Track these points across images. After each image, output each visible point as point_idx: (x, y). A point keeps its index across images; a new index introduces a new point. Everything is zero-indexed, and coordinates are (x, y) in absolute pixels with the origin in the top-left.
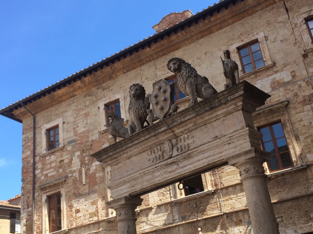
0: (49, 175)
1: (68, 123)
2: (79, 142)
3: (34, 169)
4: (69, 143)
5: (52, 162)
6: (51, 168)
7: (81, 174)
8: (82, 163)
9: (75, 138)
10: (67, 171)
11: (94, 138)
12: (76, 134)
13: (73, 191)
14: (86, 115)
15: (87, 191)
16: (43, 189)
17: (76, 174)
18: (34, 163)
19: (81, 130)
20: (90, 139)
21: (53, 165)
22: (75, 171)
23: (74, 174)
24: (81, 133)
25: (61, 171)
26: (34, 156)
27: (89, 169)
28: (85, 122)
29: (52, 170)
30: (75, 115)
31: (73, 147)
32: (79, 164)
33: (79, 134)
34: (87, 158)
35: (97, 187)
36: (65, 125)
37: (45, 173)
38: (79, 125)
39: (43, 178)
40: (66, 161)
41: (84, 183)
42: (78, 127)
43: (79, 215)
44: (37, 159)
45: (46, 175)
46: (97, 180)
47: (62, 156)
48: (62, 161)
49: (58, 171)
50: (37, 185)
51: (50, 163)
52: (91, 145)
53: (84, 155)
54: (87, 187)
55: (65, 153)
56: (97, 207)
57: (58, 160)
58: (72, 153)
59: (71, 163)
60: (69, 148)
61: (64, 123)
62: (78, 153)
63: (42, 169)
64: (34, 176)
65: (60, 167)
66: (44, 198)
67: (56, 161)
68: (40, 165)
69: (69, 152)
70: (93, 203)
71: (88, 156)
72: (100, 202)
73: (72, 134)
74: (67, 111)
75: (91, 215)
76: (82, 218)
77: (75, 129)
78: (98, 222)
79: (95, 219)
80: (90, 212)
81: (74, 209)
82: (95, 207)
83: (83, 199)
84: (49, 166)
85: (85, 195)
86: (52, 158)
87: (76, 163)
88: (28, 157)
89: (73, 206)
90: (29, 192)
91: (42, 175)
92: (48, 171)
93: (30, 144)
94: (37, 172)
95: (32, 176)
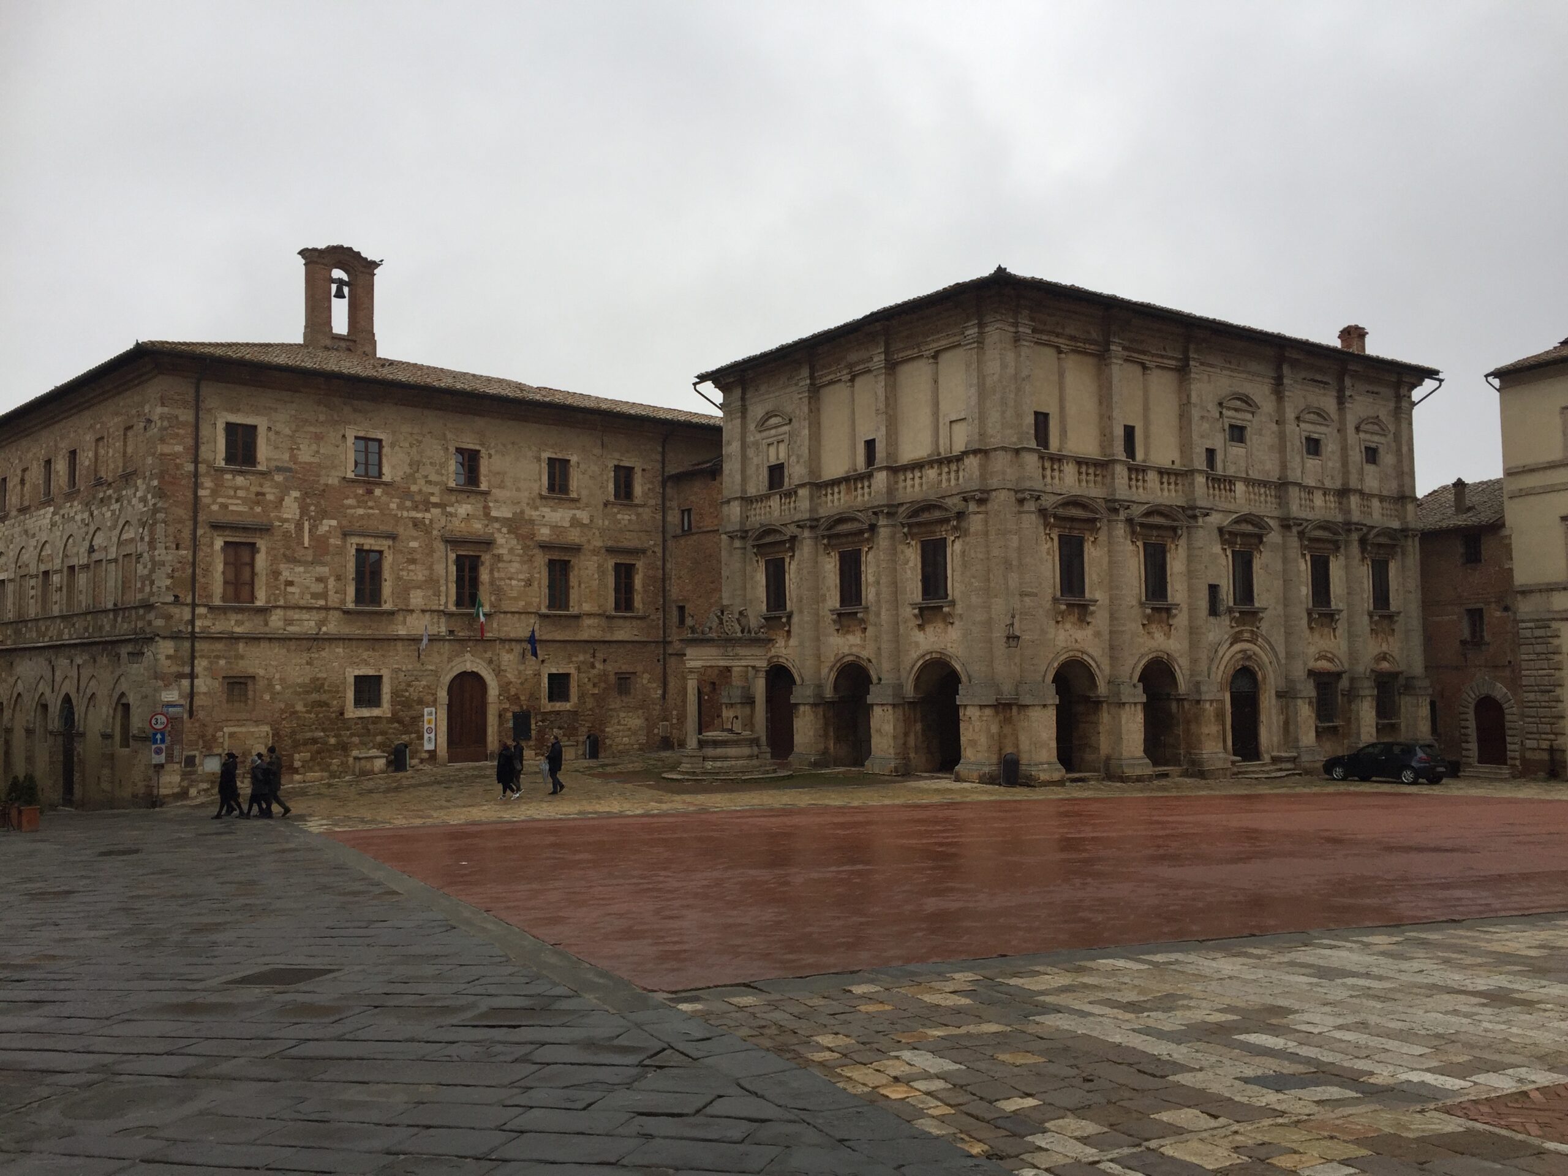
0: (231, 508)
1: (277, 433)
2: (300, 476)
3: (196, 486)
4: (279, 469)
5: (240, 488)
6: (235, 497)
7: (299, 526)
8: (304, 510)
9: (292, 465)
10: (272, 515)
11: (330, 482)
12: (293, 458)
13: (282, 551)
14: (318, 438)
15: (310, 559)
16: (216, 527)
17: (292, 527)
18: (196, 474)
19: (305, 455)
20: (323, 480)
21: (240, 493)
22: (287, 520)
23: (286, 525)
24: (305, 463)
25: (258, 509)
26: (196, 462)
27: (316, 527)
28: (314, 447)
29: (239, 502)
30: (294, 427)
31: (286, 479)
32: (297, 512)
33: (300, 463)
34: (312, 508)
35: (328, 558)
36: (270, 434)
37: (220, 500)
38: (301, 447)
39: (215, 508)
40: (270, 497)
41: (306, 545)
42: (299, 449)
43: (290, 589)
44: (202, 468)
45: (224, 506)
46: (331, 549)
47: (261, 486)
48: (263, 494)
49: (252, 508)
50: (201, 517)
51: (236, 489)
52: (324, 490)
53: (308, 500)
54: (310, 552)
55: (268, 484)
56: (326, 587)
57: (254, 489)
58: (285, 490)
59: (281, 504)
60: (279, 478)
61: (269, 429)
62: (295, 494)
63: (215, 493)
64: (196, 497)
65: (258, 503)
66: (219, 543)
67: (247, 489)
68: (208, 482)
69: (277, 485)
70: (319, 580)
71: (316, 506)
72: (331, 582)
73: (286, 456)
74: (276, 410)
75: (314, 596)
76: (297, 596)
77: (292, 449)
78: (327, 609)
79: (322, 603)
80: (312, 590)
81: (282, 578)
82: (322, 585)
83: (301, 569)
84: (232, 493)
85: (305, 563)
86: (240, 480)
87: (291, 509)
88: (176, 455)
89: (280, 573)
90: (181, 521)
91: (214, 502)
92: (230, 501)
93: (181, 432)
94: (201, 493)
95: (189, 495)
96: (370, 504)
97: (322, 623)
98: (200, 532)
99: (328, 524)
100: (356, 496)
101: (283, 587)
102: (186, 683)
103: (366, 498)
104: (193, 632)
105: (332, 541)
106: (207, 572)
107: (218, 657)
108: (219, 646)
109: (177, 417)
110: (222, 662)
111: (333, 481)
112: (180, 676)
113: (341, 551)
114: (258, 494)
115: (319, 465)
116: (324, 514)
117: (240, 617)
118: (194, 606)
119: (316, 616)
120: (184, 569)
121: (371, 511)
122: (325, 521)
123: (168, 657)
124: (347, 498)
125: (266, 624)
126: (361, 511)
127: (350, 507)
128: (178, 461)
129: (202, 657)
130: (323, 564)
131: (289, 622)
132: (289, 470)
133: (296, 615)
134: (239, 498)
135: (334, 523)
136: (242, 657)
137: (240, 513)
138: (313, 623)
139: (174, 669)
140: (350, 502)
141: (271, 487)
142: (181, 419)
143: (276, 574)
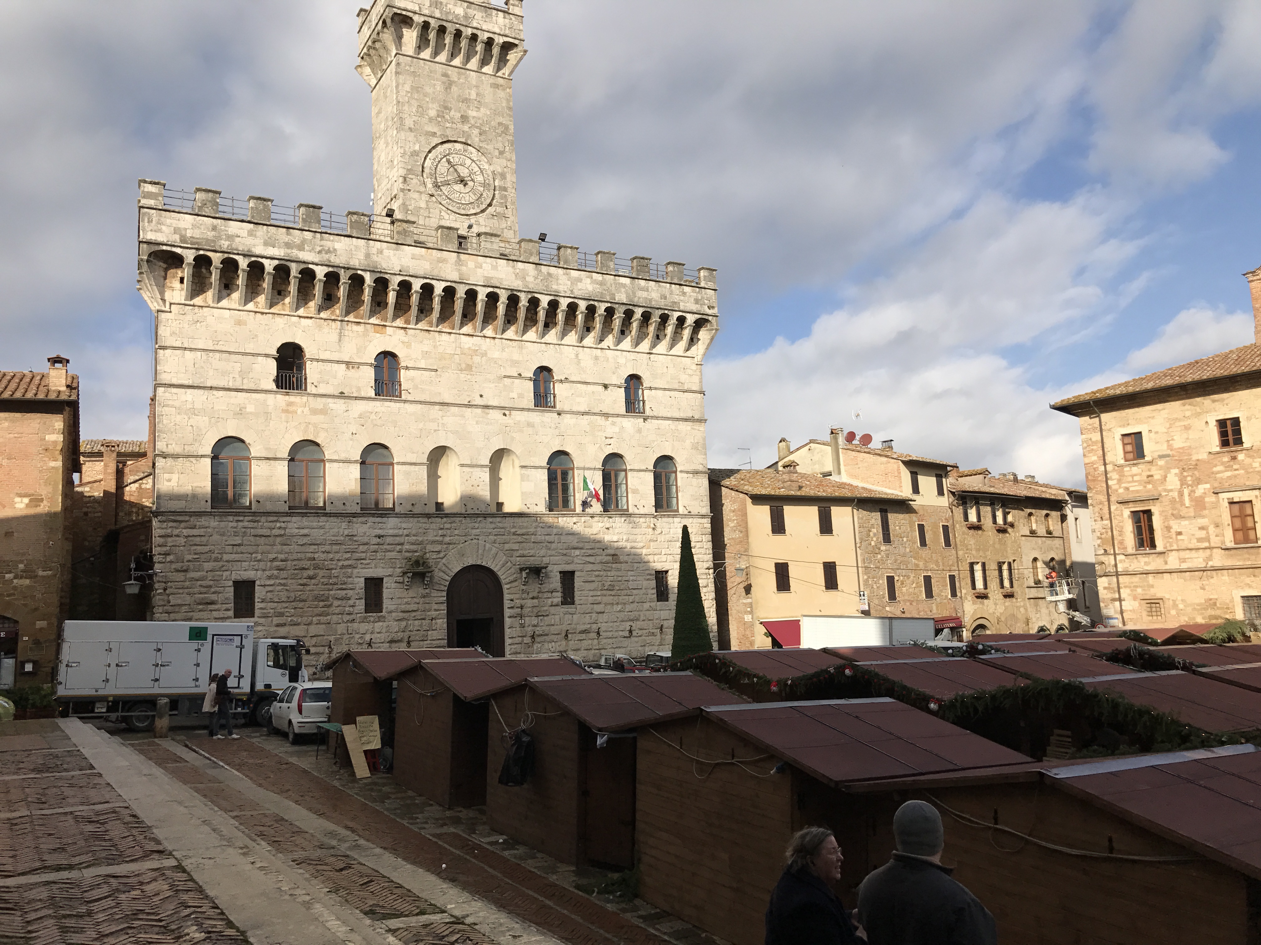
0: (1131, 489)
1: (1157, 433)
2: (1176, 458)
3: (1107, 479)
4: (1161, 457)
5: (1136, 475)
6: (1133, 481)
7: (1181, 494)
8: (1183, 482)
9: (1169, 452)
10: (1160, 489)
11: (1200, 458)
12: (1170, 447)
13: (1170, 512)
14: (1187, 428)
15: (1192, 514)
16: (1123, 503)
17: (1175, 494)
18: (1106, 472)
19: (1179, 443)
20: (1195, 457)
21: (1136, 478)
22: (1171, 490)
23: (1171, 494)
24: (1180, 448)
25: (1150, 487)
26: (1105, 464)
27: (1194, 491)
28: (1185, 436)
29: (1136, 484)
30: (1168, 426)
31: (1167, 462)
32: (1178, 483)
33: (1176, 449)
34: (1189, 478)
35: (1206, 512)
36: (1152, 435)
37: (1123, 485)
38: (1175, 438)
39: (1121, 491)
40: (1157, 477)
41: (1188, 505)
42: (1173, 440)
43: (1179, 537)
44: (1109, 468)
45: (1127, 489)
46: (1207, 505)
47: (1149, 470)
48: (1152, 476)
49: (1145, 487)
50: (1113, 499)
51: (1133, 476)
52: (1196, 465)
53: (1185, 474)
54: (1192, 510)
55: (1154, 468)
56: (1208, 533)
57: (1145, 474)
58: (1168, 469)
59: (1165, 480)
60: (1161, 462)
61: (1150, 431)
62: (1175, 471)
63: (1119, 481)
64: (1108, 486)
65: (1149, 483)
66: (1127, 513)
67: (1140, 475)
68: (1114, 476)
69: (1161, 468)
70: (1202, 528)
71: (1192, 476)
72: (1212, 529)
73: (1165, 446)
74: (1153, 417)
75: (1200, 540)
76: (1186, 542)
77: (1168, 441)
78: (1211, 548)
79: (1206, 544)
80: (1197, 536)
81: (1173, 531)
82: (1204, 532)
83: (1187, 522)
84: (1130, 479)
85: (1189, 518)
86: (1135, 470)
87: (1173, 481)
88: (1093, 463)
89: (1171, 528)
90: (1101, 503)
91: (1120, 488)
92: (1130, 485)
93: (1095, 447)
94: (1110, 483)
95: (1105, 485)
96: (1235, 467)
97: (1210, 558)
98: (1113, 508)
99: (1201, 489)
100: (1223, 463)
101: (1174, 536)
102: (1117, 603)
103: (1232, 463)
104: (1117, 572)
105: (1207, 499)
106: (1121, 533)
107: (1136, 587)
108: (1136, 579)
109: (1091, 439)
110: (1139, 590)
111: (1204, 456)
112: (1114, 600)
113: (1216, 505)
114: (1149, 476)
115: (1190, 447)
116: (1198, 481)
117: (1146, 559)
118: (1115, 554)
119: (1202, 554)
120: (1107, 532)
121: (1237, 472)
122: (1200, 486)
123: (1105, 588)
124: (1216, 466)
125: (1166, 563)
126: (1229, 474)
127: (1219, 472)
128: (1095, 466)
129: (1125, 587)
130: (1203, 517)
131: (1183, 560)
132: (1168, 456)
133: (1187, 554)
134: (1136, 481)
135: (1208, 486)
136: (1152, 586)
137: (1137, 491)
138: (1201, 560)
139: (1110, 596)
140: (1220, 468)
141: (1157, 470)
142: (1093, 440)
143: (1168, 528)
